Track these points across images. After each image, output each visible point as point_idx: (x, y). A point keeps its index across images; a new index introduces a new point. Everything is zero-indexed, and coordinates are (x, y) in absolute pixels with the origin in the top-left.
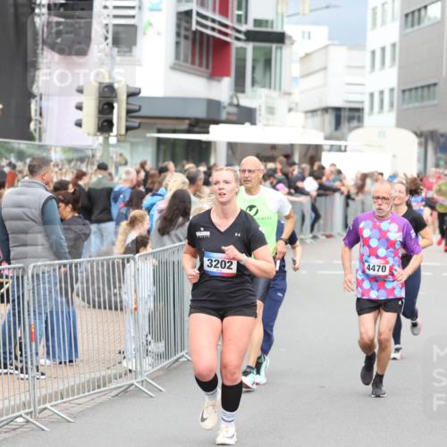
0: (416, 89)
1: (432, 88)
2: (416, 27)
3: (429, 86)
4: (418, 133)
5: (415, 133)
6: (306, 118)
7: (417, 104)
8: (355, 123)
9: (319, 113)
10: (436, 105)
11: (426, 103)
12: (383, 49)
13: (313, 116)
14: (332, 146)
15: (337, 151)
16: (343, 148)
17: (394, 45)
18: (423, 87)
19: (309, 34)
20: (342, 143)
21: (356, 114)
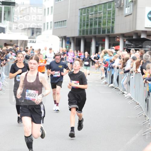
0: (59, 22)
1: (65, 22)
2: (59, 1)
3: (63, 21)
4: (60, 37)
5: (59, 37)
6: (22, 31)
7: (59, 27)
8: (38, 33)
9: (26, 30)
10: (66, 28)
11: (63, 27)
12: (48, 8)
13: (24, 31)
14: (31, 41)
15: (32, 43)
16: (35, 42)
17: (52, 7)
18: (61, 21)
19: (23, 3)
20: (34, 40)
21: (39, 30)
